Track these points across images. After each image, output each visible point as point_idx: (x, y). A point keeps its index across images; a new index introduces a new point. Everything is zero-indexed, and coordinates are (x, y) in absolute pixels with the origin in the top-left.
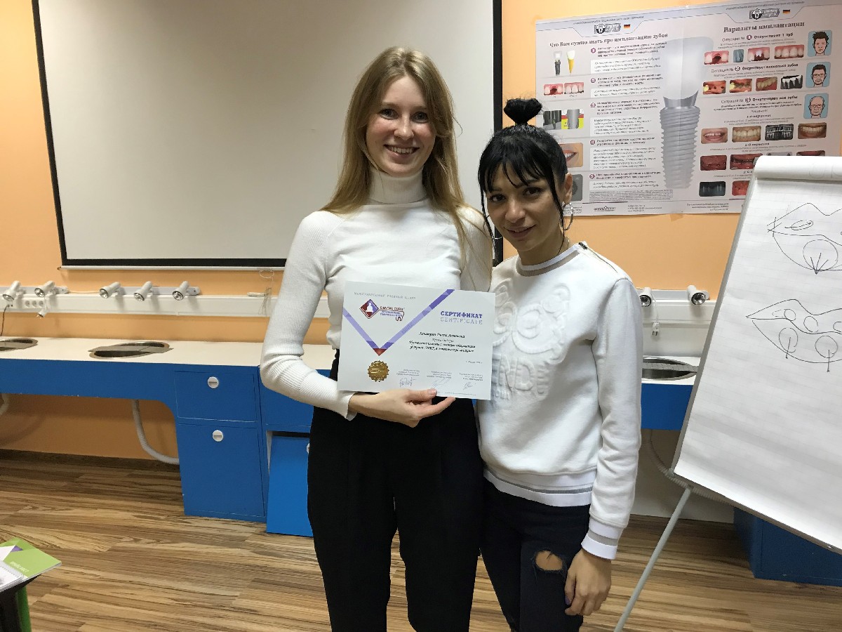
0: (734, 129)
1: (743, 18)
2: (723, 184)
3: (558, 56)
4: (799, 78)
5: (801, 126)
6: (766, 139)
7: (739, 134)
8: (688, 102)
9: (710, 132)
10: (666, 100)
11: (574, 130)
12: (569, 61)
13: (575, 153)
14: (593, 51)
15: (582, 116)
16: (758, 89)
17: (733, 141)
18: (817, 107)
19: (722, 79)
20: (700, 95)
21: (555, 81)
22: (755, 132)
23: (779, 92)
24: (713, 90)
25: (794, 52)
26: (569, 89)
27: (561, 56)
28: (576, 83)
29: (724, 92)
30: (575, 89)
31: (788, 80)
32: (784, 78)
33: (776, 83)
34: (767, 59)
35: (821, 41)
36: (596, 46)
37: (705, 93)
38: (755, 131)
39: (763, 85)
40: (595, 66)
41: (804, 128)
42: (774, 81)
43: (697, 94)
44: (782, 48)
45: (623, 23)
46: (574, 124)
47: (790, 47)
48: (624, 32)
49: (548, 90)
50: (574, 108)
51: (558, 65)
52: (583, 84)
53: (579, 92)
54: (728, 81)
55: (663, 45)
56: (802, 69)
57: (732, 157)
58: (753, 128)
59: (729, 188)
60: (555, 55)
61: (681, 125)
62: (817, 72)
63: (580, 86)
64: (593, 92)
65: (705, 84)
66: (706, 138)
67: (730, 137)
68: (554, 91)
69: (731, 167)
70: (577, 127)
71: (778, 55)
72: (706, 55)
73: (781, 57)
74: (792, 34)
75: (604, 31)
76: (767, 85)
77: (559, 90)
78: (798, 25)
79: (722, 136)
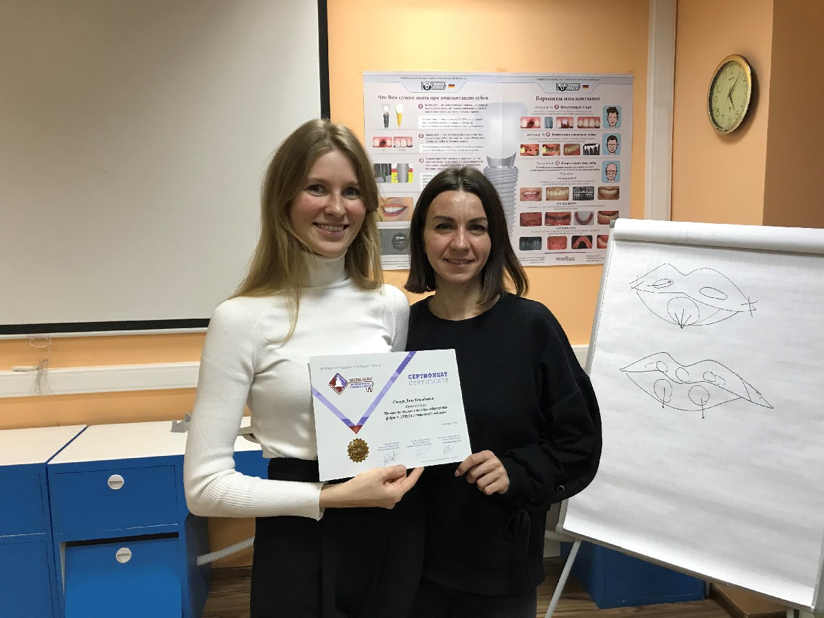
0: (547, 189)
1: (551, 90)
2: (540, 239)
3: (386, 109)
4: (597, 146)
5: (600, 189)
6: (574, 199)
7: (551, 193)
8: (508, 162)
9: (528, 191)
10: (489, 159)
11: (403, 184)
12: (397, 114)
13: (405, 207)
14: (420, 106)
15: (411, 170)
16: (565, 154)
17: (547, 199)
18: (611, 172)
19: (536, 142)
20: (518, 156)
21: (385, 133)
22: (564, 193)
23: (582, 158)
24: (529, 152)
25: (592, 123)
26: (398, 143)
27: (389, 108)
28: (406, 138)
29: (538, 154)
30: (404, 143)
31: (589, 147)
32: (587, 145)
33: (579, 149)
34: (572, 127)
35: (613, 115)
36: (423, 102)
37: (521, 154)
38: (564, 191)
39: (569, 150)
40: (423, 122)
41: (603, 190)
42: (577, 147)
43: (515, 155)
44: (583, 119)
45: (448, 82)
46: (403, 177)
47: (589, 118)
48: (449, 92)
49: (377, 143)
50: (403, 162)
51: (386, 118)
52: (411, 138)
53: (408, 146)
54: (541, 146)
55: (483, 107)
56: (599, 139)
57: (547, 215)
58: (563, 189)
59: (545, 243)
60: (383, 109)
61: (502, 183)
62: (611, 142)
63: (409, 141)
64: (422, 147)
65: (522, 146)
66: (525, 196)
67: (544, 196)
68: (383, 143)
69: (545, 224)
70: (407, 181)
71: (581, 125)
72: (522, 119)
73: (582, 127)
74: (590, 107)
75: (430, 89)
76: (572, 150)
77: (388, 143)
78: (594, 99)
79: (537, 195)
